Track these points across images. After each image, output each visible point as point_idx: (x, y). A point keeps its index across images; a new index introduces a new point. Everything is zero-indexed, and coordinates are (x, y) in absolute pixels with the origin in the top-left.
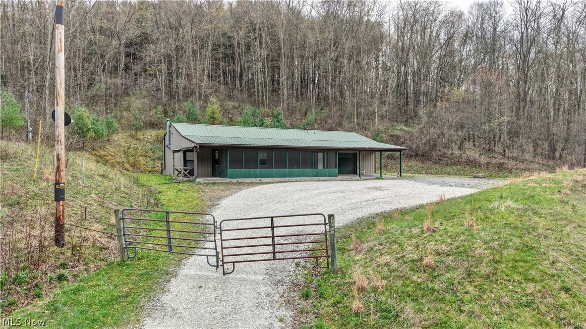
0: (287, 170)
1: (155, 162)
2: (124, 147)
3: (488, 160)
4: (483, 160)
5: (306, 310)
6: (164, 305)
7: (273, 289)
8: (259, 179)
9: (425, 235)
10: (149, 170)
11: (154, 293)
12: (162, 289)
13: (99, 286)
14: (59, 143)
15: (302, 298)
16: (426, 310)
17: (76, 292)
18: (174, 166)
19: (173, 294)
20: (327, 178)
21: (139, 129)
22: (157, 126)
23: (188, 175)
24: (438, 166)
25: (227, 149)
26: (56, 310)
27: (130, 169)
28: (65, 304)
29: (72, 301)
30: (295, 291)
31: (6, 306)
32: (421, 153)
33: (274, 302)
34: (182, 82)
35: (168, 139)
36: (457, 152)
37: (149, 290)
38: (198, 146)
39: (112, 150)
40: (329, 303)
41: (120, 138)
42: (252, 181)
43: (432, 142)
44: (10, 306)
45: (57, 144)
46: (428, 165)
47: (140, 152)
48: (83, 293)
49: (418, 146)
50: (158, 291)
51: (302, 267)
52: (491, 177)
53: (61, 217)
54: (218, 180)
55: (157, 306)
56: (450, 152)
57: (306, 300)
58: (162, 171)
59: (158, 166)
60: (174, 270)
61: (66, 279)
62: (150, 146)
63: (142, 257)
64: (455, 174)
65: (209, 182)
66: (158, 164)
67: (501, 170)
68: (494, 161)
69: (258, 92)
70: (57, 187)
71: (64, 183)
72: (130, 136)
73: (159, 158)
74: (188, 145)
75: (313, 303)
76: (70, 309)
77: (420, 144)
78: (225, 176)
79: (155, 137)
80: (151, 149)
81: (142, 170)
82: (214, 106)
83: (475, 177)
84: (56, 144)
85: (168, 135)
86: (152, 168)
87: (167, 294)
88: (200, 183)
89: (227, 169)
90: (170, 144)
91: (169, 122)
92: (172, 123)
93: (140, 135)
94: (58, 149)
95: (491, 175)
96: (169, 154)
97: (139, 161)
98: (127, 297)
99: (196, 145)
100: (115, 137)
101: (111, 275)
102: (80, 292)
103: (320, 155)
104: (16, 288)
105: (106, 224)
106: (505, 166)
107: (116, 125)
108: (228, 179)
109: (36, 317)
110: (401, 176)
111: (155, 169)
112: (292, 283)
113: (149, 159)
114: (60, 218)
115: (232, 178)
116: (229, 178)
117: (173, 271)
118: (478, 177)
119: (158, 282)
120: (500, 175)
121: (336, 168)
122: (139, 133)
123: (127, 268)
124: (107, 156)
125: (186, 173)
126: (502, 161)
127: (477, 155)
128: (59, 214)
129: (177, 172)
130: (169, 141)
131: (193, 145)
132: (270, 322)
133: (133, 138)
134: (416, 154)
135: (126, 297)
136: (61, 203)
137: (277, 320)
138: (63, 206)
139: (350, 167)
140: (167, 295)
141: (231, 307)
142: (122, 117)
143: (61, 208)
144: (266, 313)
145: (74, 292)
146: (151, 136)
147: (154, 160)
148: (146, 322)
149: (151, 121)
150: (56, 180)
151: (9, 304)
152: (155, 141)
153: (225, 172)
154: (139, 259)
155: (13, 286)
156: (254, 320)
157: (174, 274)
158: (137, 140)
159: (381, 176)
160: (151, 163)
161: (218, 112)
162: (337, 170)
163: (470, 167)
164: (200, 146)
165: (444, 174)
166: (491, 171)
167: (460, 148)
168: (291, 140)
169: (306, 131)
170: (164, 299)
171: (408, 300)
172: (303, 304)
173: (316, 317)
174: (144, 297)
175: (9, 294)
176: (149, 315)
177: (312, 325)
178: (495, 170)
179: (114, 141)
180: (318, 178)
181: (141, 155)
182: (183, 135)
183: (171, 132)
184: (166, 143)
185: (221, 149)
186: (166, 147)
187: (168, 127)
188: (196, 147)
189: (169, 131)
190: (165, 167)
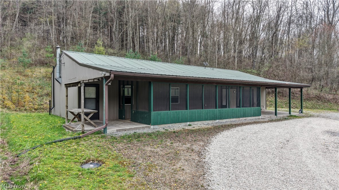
1: (43, 98)
2: (9, 82)
8: (188, 123)
10: (36, 108)
18: (67, 107)
21: (27, 66)
22: (46, 64)
23: (91, 122)
25: (150, 83)
27: (12, 106)
35: (58, 71)
38: (112, 76)
47: (26, 88)
54: (139, 128)
58: (50, 110)
59: (46, 103)
62: (38, 82)
66: (46, 100)
72: (17, 72)
73: (47, 95)
74: (91, 76)
78: (147, 121)
79: (44, 73)
80: (39, 85)
81: (27, 108)
82: (100, 47)
85: (58, 66)
86: (39, 105)
88: (114, 139)
89: (150, 111)
90: (60, 77)
92: (64, 51)
93: (28, 72)
96: (60, 91)
97: (24, 98)
99: (108, 74)
108: (152, 127)
111: (42, 107)
113: (36, 96)
115: (157, 125)
116: (154, 124)
122: (27, 70)
125: (88, 118)
130: (60, 73)
131: (101, 74)
133: (21, 75)
146: (40, 73)
147: (42, 96)
149: (40, 59)
152: (43, 77)
153: (147, 116)
158: (24, 76)
159: (290, 113)
160: (38, 101)
162: (260, 108)
164: (115, 76)
169: (204, 68)
180: (244, 118)
181: (27, 91)
182: (80, 62)
183: (62, 62)
184: (55, 77)
185: (137, 82)
186: (55, 81)
187: (58, 56)
188: (107, 78)
189: (60, 61)
190: (54, 106)
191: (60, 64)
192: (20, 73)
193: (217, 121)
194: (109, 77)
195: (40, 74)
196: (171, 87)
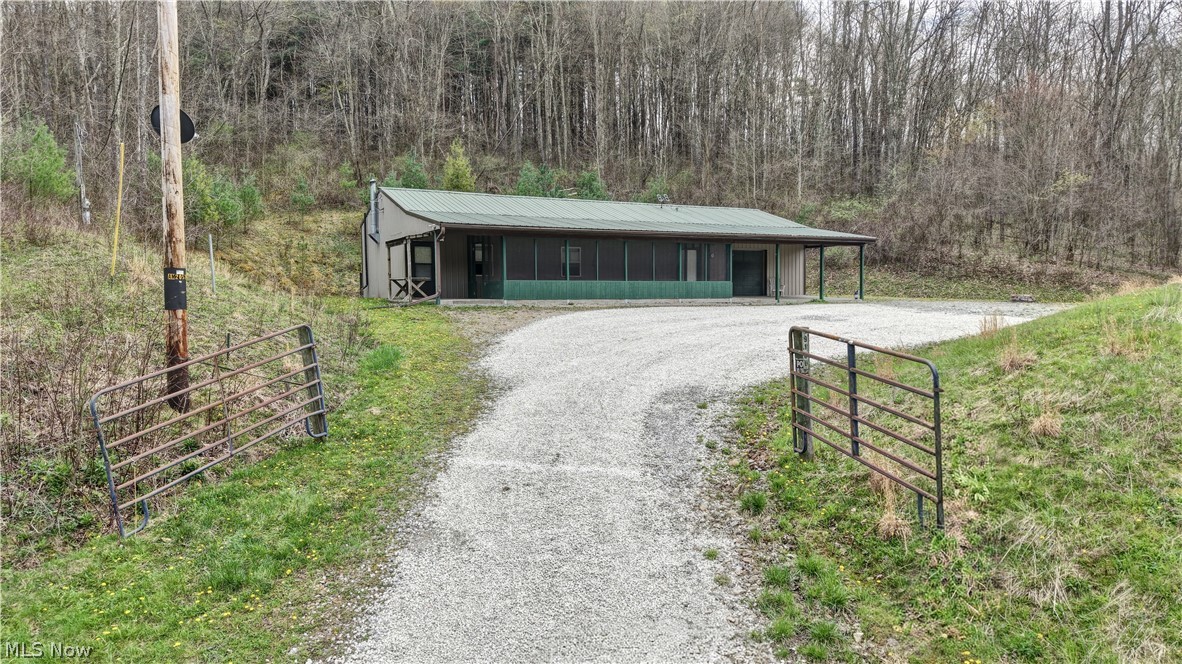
0: (626, 284)
1: (344, 275)
2: (278, 245)
3: (1039, 266)
4: (1027, 267)
5: (762, 534)
6: (434, 525)
7: (671, 495)
8: (568, 301)
9: (1010, 376)
10: (333, 291)
11: (404, 502)
12: (421, 493)
13: (276, 487)
14: (172, 178)
15: (746, 512)
16: (1077, 525)
17: (228, 499)
18: (390, 275)
19: (450, 503)
20: (709, 300)
21: (306, 209)
22: (343, 203)
23: (423, 293)
24: (931, 282)
25: (502, 238)
26: (188, 534)
27: (294, 288)
28: (207, 523)
29: (222, 518)
30: (721, 498)
31: (73, 531)
32: (894, 256)
33: (681, 519)
34: (389, 113)
35: (373, 223)
36: (969, 253)
37: (391, 495)
38: (443, 229)
39: (254, 250)
40: (815, 519)
41: (268, 226)
42: (554, 304)
43: (917, 232)
44: (81, 530)
45: (167, 180)
46: (909, 278)
47: (312, 255)
48: (243, 501)
49: (888, 241)
50: (413, 497)
51: (723, 451)
52: (1045, 299)
53: (181, 345)
55: (417, 527)
56: (955, 252)
57: (755, 515)
58: (362, 290)
60: (440, 457)
61: (199, 477)
62: (331, 242)
63: (362, 432)
64: (969, 297)
65: (467, 305)
67: (1067, 285)
68: (1051, 270)
69: (545, 137)
70: (170, 277)
71: (184, 270)
72: (288, 223)
73: (351, 268)
74: (420, 229)
75: (773, 521)
76: (218, 533)
77: (892, 236)
78: (498, 295)
79: (340, 225)
80: (335, 249)
81: (319, 291)
82: (459, 160)
83: (1014, 301)
84: (163, 180)
85: (373, 212)
86: (338, 287)
87: (435, 503)
88: (447, 308)
89: (502, 279)
90: (378, 232)
91: (374, 185)
92: (382, 188)
93: (309, 221)
94: (169, 191)
95: (1046, 298)
96: (377, 256)
97: (311, 274)
98: (345, 510)
99: (438, 227)
100: (259, 226)
101: (299, 466)
102: (239, 500)
103: (692, 255)
104: (94, 492)
105: (272, 369)
106: (1075, 279)
107: (260, 202)
108: (506, 302)
109: (143, 550)
110: (861, 297)
111: (344, 289)
112: (711, 481)
113: (331, 270)
114: (178, 346)
115: (514, 299)
116: (508, 299)
117: (437, 458)
118: (1021, 301)
119: (409, 480)
120: (1065, 298)
121: (727, 279)
122: (306, 218)
123: (332, 454)
124: (246, 262)
125: (417, 288)
126: (1066, 269)
127: (1014, 258)
128: (176, 339)
129: (396, 288)
130: (377, 225)
131: (431, 227)
132: (685, 560)
133: (296, 229)
134: (884, 256)
135: (342, 509)
136: (180, 313)
137: (700, 556)
138: (183, 320)
139: (751, 281)
140: (435, 506)
141: (587, 528)
142: (270, 185)
143: (180, 323)
144: (668, 541)
145: (224, 500)
146: (333, 223)
147: (341, 271)
148: (399, 558)
149: (330, 194)
150: (166, 262)
151: (80, 526)
152: (341, 233)
153: (498, 286)
154: (356, 437)
155: (85, 489)
156: (646, 556)
157: (441, 465)
158: (303, 231)
159: (821, 298)
160: (335, 278)
161: (468, 175)
162: (729, 284)
163: (1001, 282)
164: (447, 229)
165: (944, 296)
166: (1045, 290)
167: (976, 244)
168: (631, 222)
169: (659, 206)
170: (432, 512)
171: (1020, 505)
172: (753, 525)
173: (791, 549)
174: (385, 510)
175: (77, 504)
176: (403, 545)
177: (787, 564)
178: (1054, 288)
179: (257, 233)
180: (690, 300)
181: (314, 262)
182: (407, 209)
183: (380, 207)
184: (369, 233)
185: (489, 237)
186: (369, 239)
187: (372, 197)
188: (438, 232)
189: (376, 205)
190: (367, 283)
191: (376, 211)
192: (294, 225)
193: (626, 301)
194: (439, 231)
195: (332, 226)
196: (568, 248)
